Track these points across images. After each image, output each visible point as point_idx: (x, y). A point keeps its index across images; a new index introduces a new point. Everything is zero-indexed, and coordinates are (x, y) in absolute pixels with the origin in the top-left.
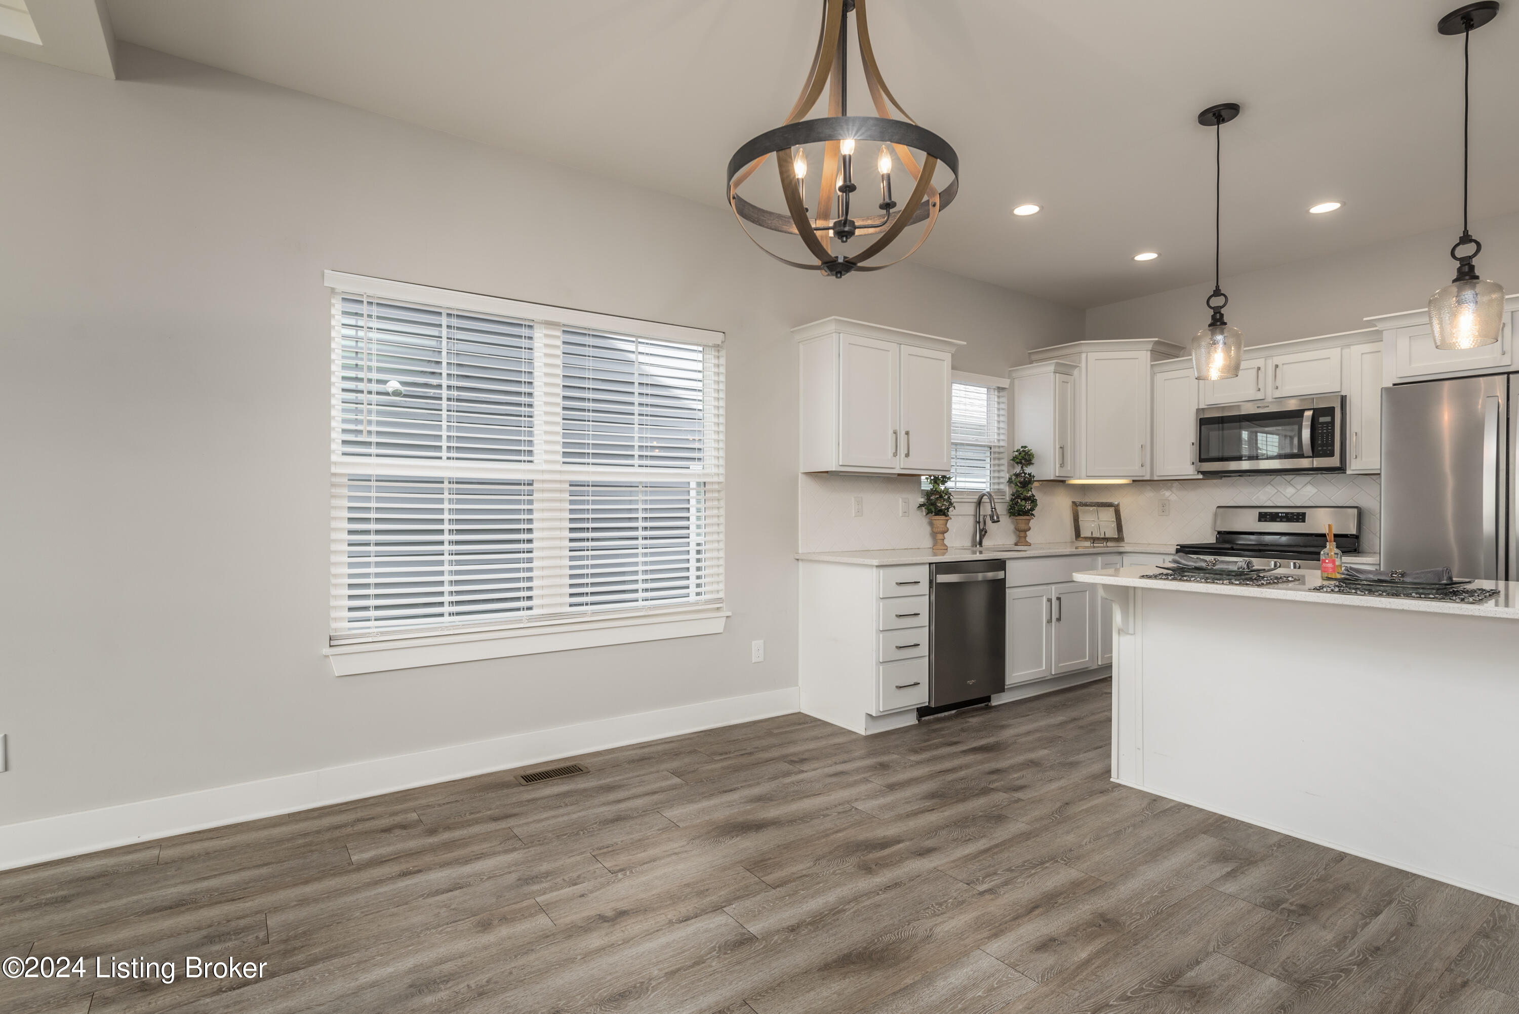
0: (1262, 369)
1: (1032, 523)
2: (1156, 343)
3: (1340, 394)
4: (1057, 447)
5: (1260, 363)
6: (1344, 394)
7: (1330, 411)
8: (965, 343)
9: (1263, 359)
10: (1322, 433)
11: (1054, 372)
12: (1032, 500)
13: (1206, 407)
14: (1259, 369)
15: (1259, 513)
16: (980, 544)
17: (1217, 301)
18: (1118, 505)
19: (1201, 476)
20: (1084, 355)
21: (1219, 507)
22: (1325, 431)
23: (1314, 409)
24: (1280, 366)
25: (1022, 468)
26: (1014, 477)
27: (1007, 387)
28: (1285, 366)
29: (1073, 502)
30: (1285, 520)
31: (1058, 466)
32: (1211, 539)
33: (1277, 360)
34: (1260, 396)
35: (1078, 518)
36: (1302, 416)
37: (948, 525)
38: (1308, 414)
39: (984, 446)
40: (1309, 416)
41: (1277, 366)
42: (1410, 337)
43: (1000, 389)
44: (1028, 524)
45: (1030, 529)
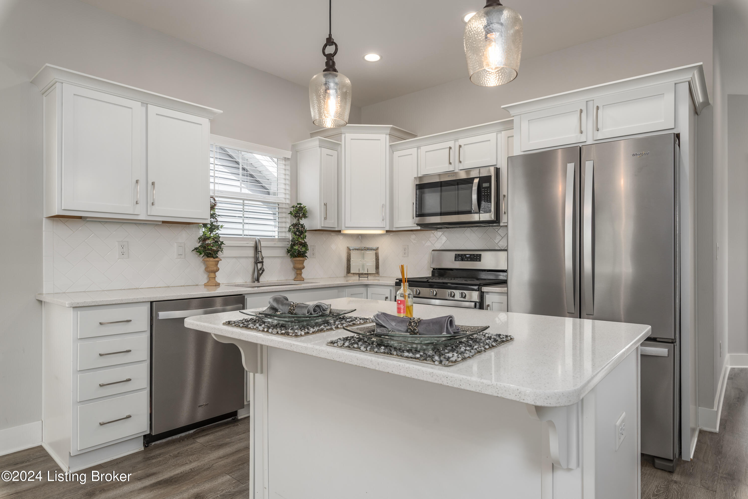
0: (453, 148)
1: (306, 263)
2: (392, 128)
3: (495, 166)
4: (323, 204)
5: (451, 144)
6: (498, 167)
7: (488, 179)
8: (222, 112)
9: (453, 141)
10: (484, 195)
11: (320, 147)
12: (305, 245)
13: (422, 176)
14: (450, 148)
15: (456, 255)
16: (258, 280)
17: (330, 50)
18: (377, 249)
19: (419, 228)
20: (343, 136)
21: (433, 250)
22: (486, 194)
23: (480, 177)
24: (463, 146)
25: (298, 220)
26: (292, 227)
27: (290, 157)
28: (465, 146)
29: (348, 248)
30: (469, 259)
31: (323, 219)
32: (428, 274)
33: (461, 142)
34: (451, 168)
35: (350, 259)
36: (473, 183)
37: (219, 266)
38: (476, 181)
39: (274, 203)
40: (477, 182)
41: (460, 146)
42: (529, 120)
43: (286, 159)
44: (303, 264)
45: (304, 268)
